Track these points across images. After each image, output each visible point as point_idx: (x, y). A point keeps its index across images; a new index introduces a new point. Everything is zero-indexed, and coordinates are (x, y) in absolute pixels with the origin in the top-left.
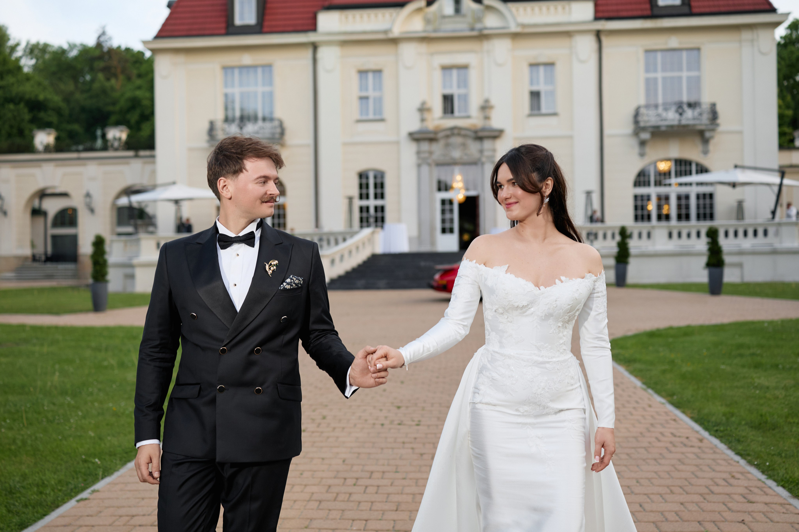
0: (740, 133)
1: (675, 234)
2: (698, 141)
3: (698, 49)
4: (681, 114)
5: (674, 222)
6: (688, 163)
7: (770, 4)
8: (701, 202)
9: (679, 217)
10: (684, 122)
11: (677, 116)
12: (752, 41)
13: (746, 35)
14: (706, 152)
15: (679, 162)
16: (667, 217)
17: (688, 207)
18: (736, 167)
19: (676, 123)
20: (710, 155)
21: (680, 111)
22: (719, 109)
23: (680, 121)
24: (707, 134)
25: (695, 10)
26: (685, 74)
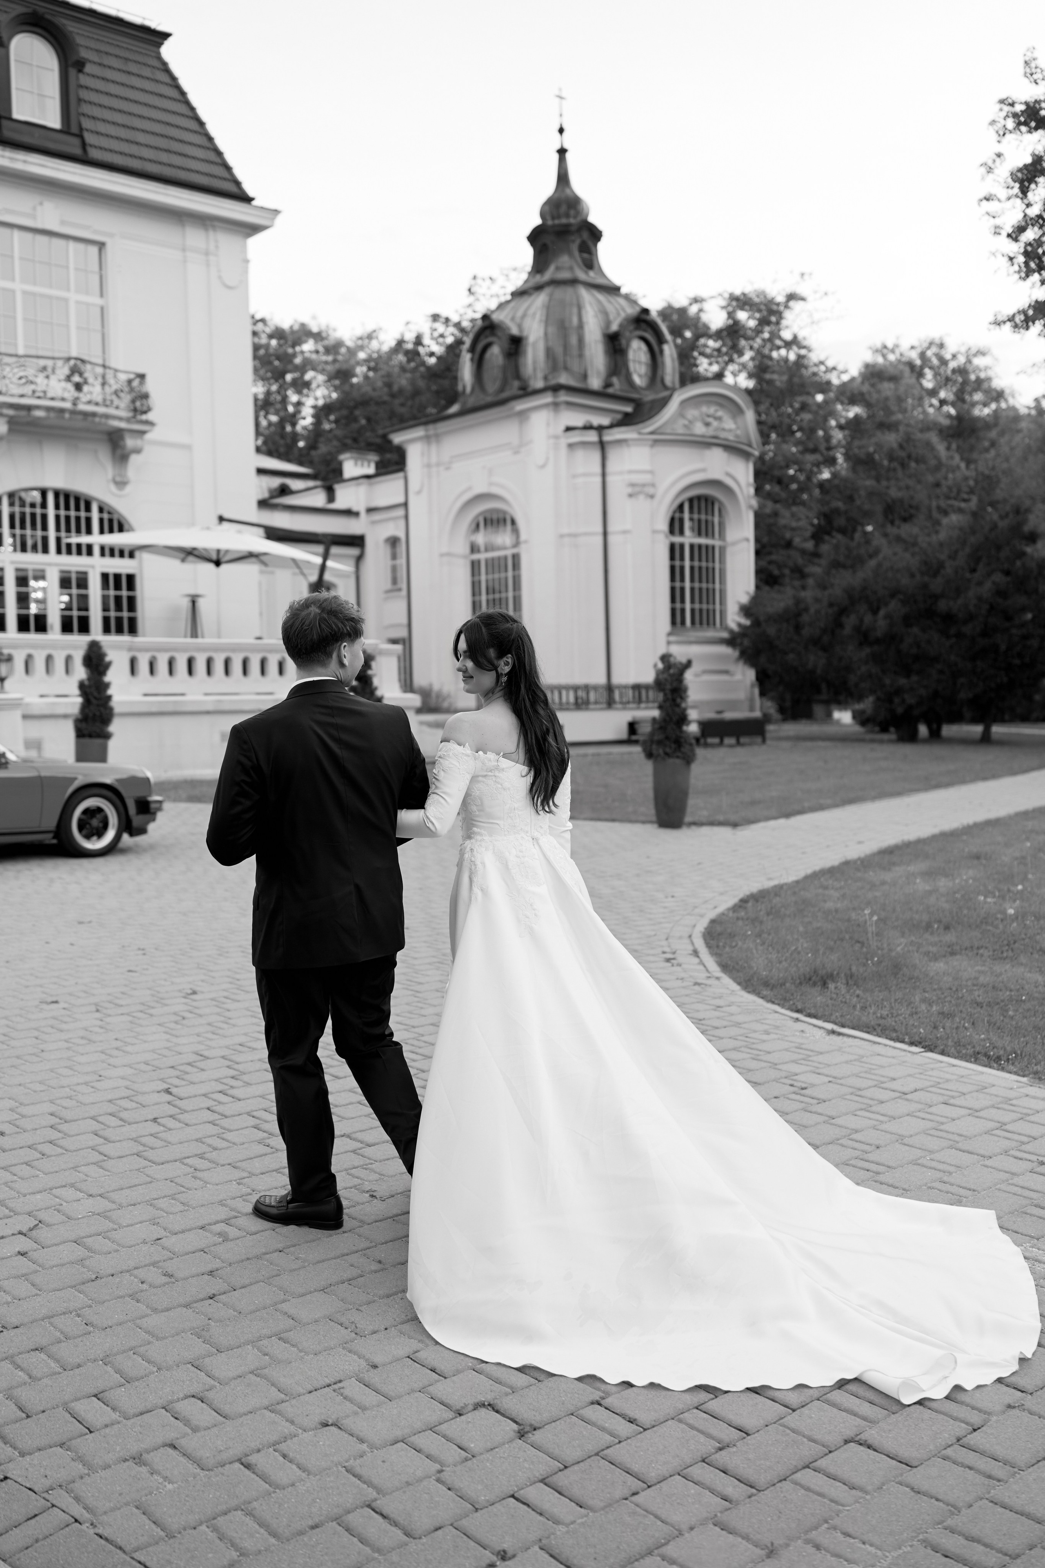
0: (188, 447)
1: (143, 666)
2: (104, 454)
3: (101, 245)
4: (78, 387)
5: (55, 633)
6: (82, 502)
7: (238, 183)
8: (112, 592)
9: (67, 627)
10: (82, 407)
11: (69, 391)
12: (207, 253)
13: (195, 237)
14: (121, 484)
15: (65, 498)
16: (41, 624)
17: (83, 603)
18: (221, 519)
19: (68, 405)
20: (128, 489)
21: (76, 378)
22: (150, 386)
23: (75, 402)
24: (130, 442)
25: (94, 154)
26: (73, 297)
